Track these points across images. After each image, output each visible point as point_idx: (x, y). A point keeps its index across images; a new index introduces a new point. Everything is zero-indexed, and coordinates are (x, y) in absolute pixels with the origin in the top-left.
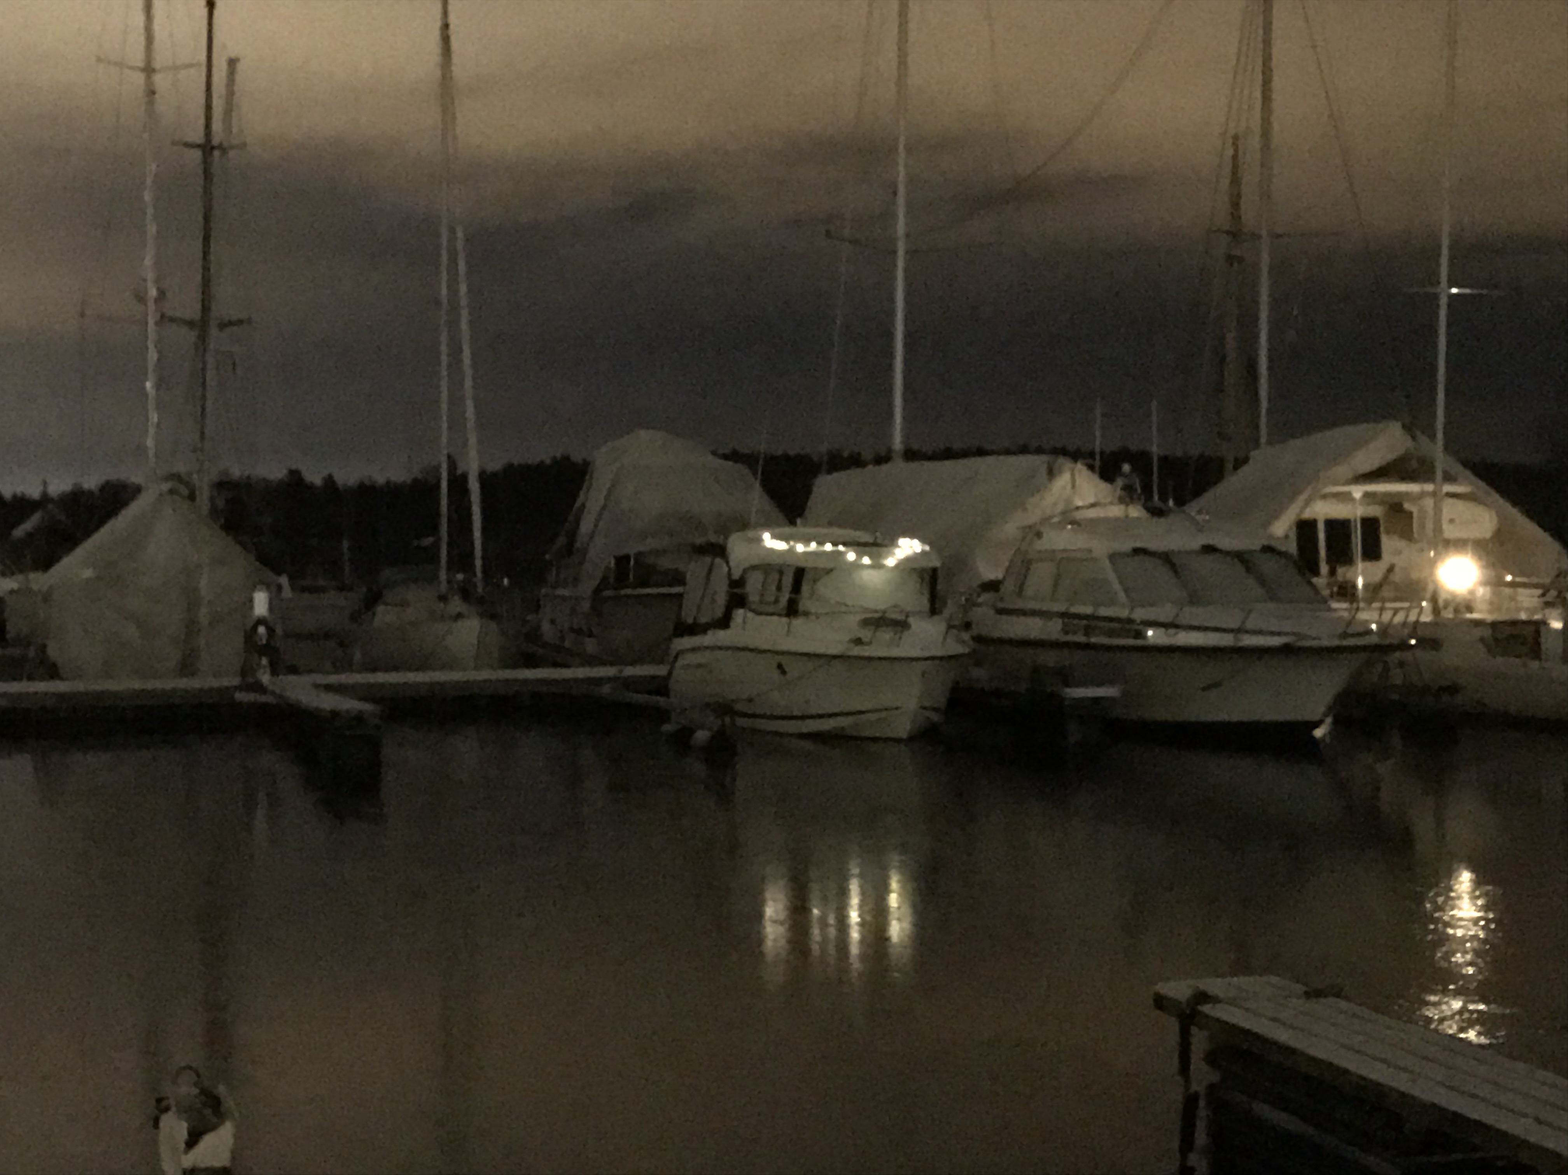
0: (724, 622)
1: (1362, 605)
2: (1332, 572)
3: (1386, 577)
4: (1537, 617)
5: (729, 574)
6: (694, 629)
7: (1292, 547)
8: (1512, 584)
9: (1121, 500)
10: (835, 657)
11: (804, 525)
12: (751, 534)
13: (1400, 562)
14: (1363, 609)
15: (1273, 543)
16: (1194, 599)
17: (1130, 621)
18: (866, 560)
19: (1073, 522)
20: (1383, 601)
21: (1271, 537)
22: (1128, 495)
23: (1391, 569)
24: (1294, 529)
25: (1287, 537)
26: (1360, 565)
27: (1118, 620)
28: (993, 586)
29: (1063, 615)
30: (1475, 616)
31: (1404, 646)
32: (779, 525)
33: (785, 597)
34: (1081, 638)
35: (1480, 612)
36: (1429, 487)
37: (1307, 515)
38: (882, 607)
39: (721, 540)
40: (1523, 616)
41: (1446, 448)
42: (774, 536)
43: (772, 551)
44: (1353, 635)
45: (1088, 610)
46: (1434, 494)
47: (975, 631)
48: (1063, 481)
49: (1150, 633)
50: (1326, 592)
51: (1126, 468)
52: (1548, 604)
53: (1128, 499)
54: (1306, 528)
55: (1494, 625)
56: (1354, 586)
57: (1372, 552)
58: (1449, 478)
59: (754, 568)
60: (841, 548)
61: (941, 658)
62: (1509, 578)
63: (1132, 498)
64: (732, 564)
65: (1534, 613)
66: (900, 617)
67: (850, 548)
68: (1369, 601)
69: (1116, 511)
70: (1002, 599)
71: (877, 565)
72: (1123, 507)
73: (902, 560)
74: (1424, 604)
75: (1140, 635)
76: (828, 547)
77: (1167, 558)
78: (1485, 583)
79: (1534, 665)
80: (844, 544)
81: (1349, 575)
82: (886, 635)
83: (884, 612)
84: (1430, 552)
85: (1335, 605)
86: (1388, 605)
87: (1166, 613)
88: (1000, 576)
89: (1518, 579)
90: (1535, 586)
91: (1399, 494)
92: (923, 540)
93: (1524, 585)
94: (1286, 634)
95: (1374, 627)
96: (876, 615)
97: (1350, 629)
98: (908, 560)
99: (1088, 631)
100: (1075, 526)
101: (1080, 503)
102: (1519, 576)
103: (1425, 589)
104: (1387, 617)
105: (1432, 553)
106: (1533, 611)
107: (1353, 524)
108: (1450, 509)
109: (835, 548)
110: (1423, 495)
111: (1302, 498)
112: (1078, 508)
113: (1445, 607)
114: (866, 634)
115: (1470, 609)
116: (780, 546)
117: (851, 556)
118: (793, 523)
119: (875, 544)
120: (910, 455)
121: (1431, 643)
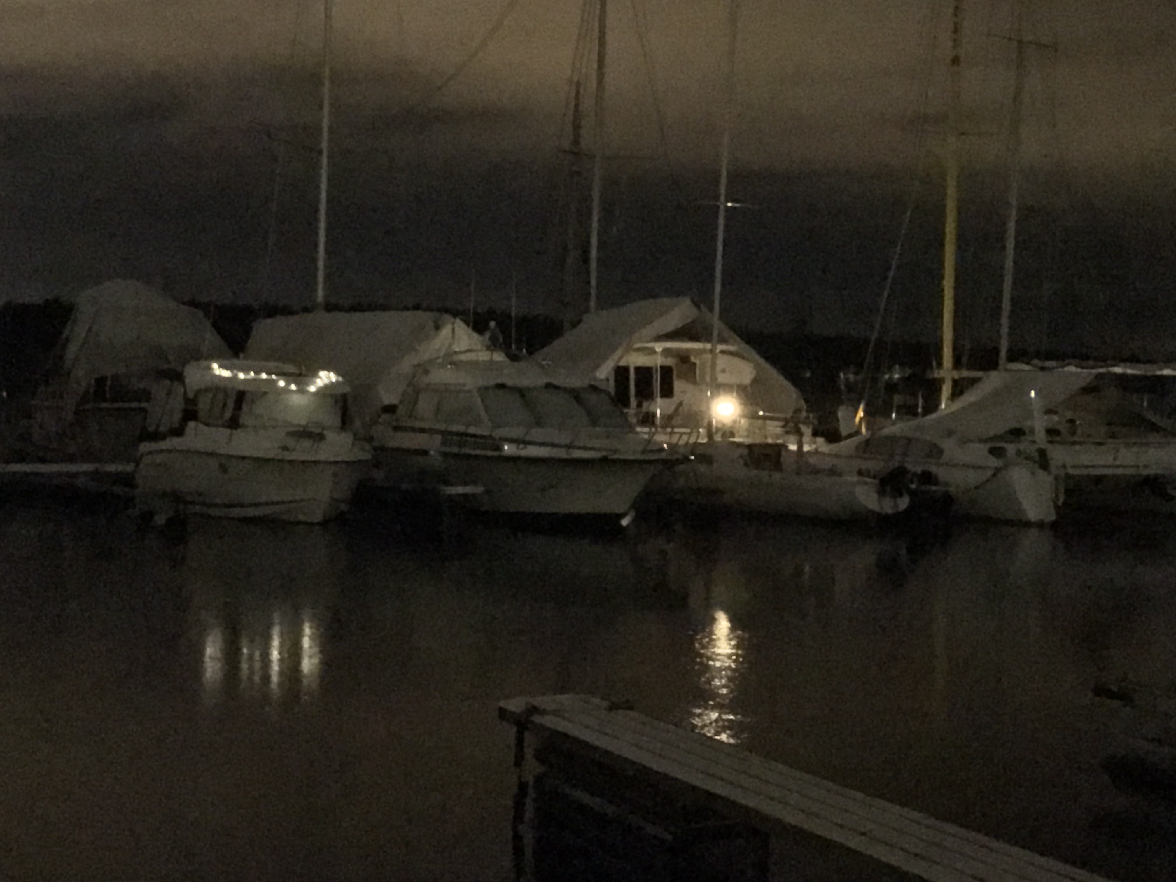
0: (179, 432)
1: (659, 429)
2: (639, 405)
3: (677, 410)
4: (780, 441)
5: (185, 393)
6: (156, 436)
7: (611, 388)
8: (764, 418)
9: (488, 348)
10: (267, 460)
11: (245, 358)
12: (204, 363)
13: (687, 399)
14: (659, 433)
15: (597, 384)
16: (539, 423)
17: (490, 437)
18: (293, 387)
19: (452, 363)
20: (673, 427)
21: (595, 379)
22: (493, 345)
23: (681, 404)
24: (613, 373)
25: (607, 380)
26: (659, 400)
27: (482, 437)
28: (391, 409)
29: (443, 433)
30: (737, 440)
31: (687, 459)
32: (224, 358)
33: (228, 414)
34: (455, 450)
35: (740, 437)
36: (709, 346)
37: (622, 363)
38: (303, 422)
39: (179, 369)
40: (770, 441)
41: (721, 318)
42: (221, 366)
43: (220, 377)
44: (652, 451)
45: (461, 428)
46: (711, 351)
47: (376, 444)
48: (446, 331)
49: (506, 447)
50: (634, 420)
51: (492, 324)
52: (787, 433)
53: (493, 347)
54: (621, 372)
55: (750, 447)
56: (654, 415)
57: (668, 392)
58: (722, 340)
59: (207, 390)
60: (274, 377)
61: (347, 463)
62: (761, 413)
63: (495, 346)
64: (188, 387)
65: (778, 438)
66: (318, 431)
67: (280, 377)
68: (664, 427)
69: (484, 356)
70: (397, 420)
71: (302, 391)
72: (489, 353)
73: (321, 387)
74: (701, 430)
75: (499, 448)
76: (264, 376)
77: (521, 392)
78: (744, 416)
79: (777, 476)
80: (277, 375)
81: (651, 409)
82: (307, 443)
83: (304, 427)
84: (707, 392)
85: (639, 429)
86: (676, 430)
87: (517, 432)
88: (395, 401)
89: (767, 414)
90: (778, 419)
91: (687, 350)
92: (338, 373)
93: (771, 419)
94: (605, 450)
95: (665, 446)
96: (302, 429)
97: (649, 446)
98: (326, 387)
99: (461, 445)
100: (453, 366)
101: (458, 350)
102: (769, 412)
103: (702, 419)
104: (675, 439)
105: (709, 393)
106: (778, 437)
107: (654, 370)
108: (722, 361)
109: (269, 377)
110: (703, 351)
111: (619, 353)
112: (456, 353)
113: (717, 432)
114: (291, 442)
115: (732, 435)
116: (226, 373)
117: (282, 383)
118: (236, 355)
119: (300, 375)
120: (330, 307)
121: (705, 458)
